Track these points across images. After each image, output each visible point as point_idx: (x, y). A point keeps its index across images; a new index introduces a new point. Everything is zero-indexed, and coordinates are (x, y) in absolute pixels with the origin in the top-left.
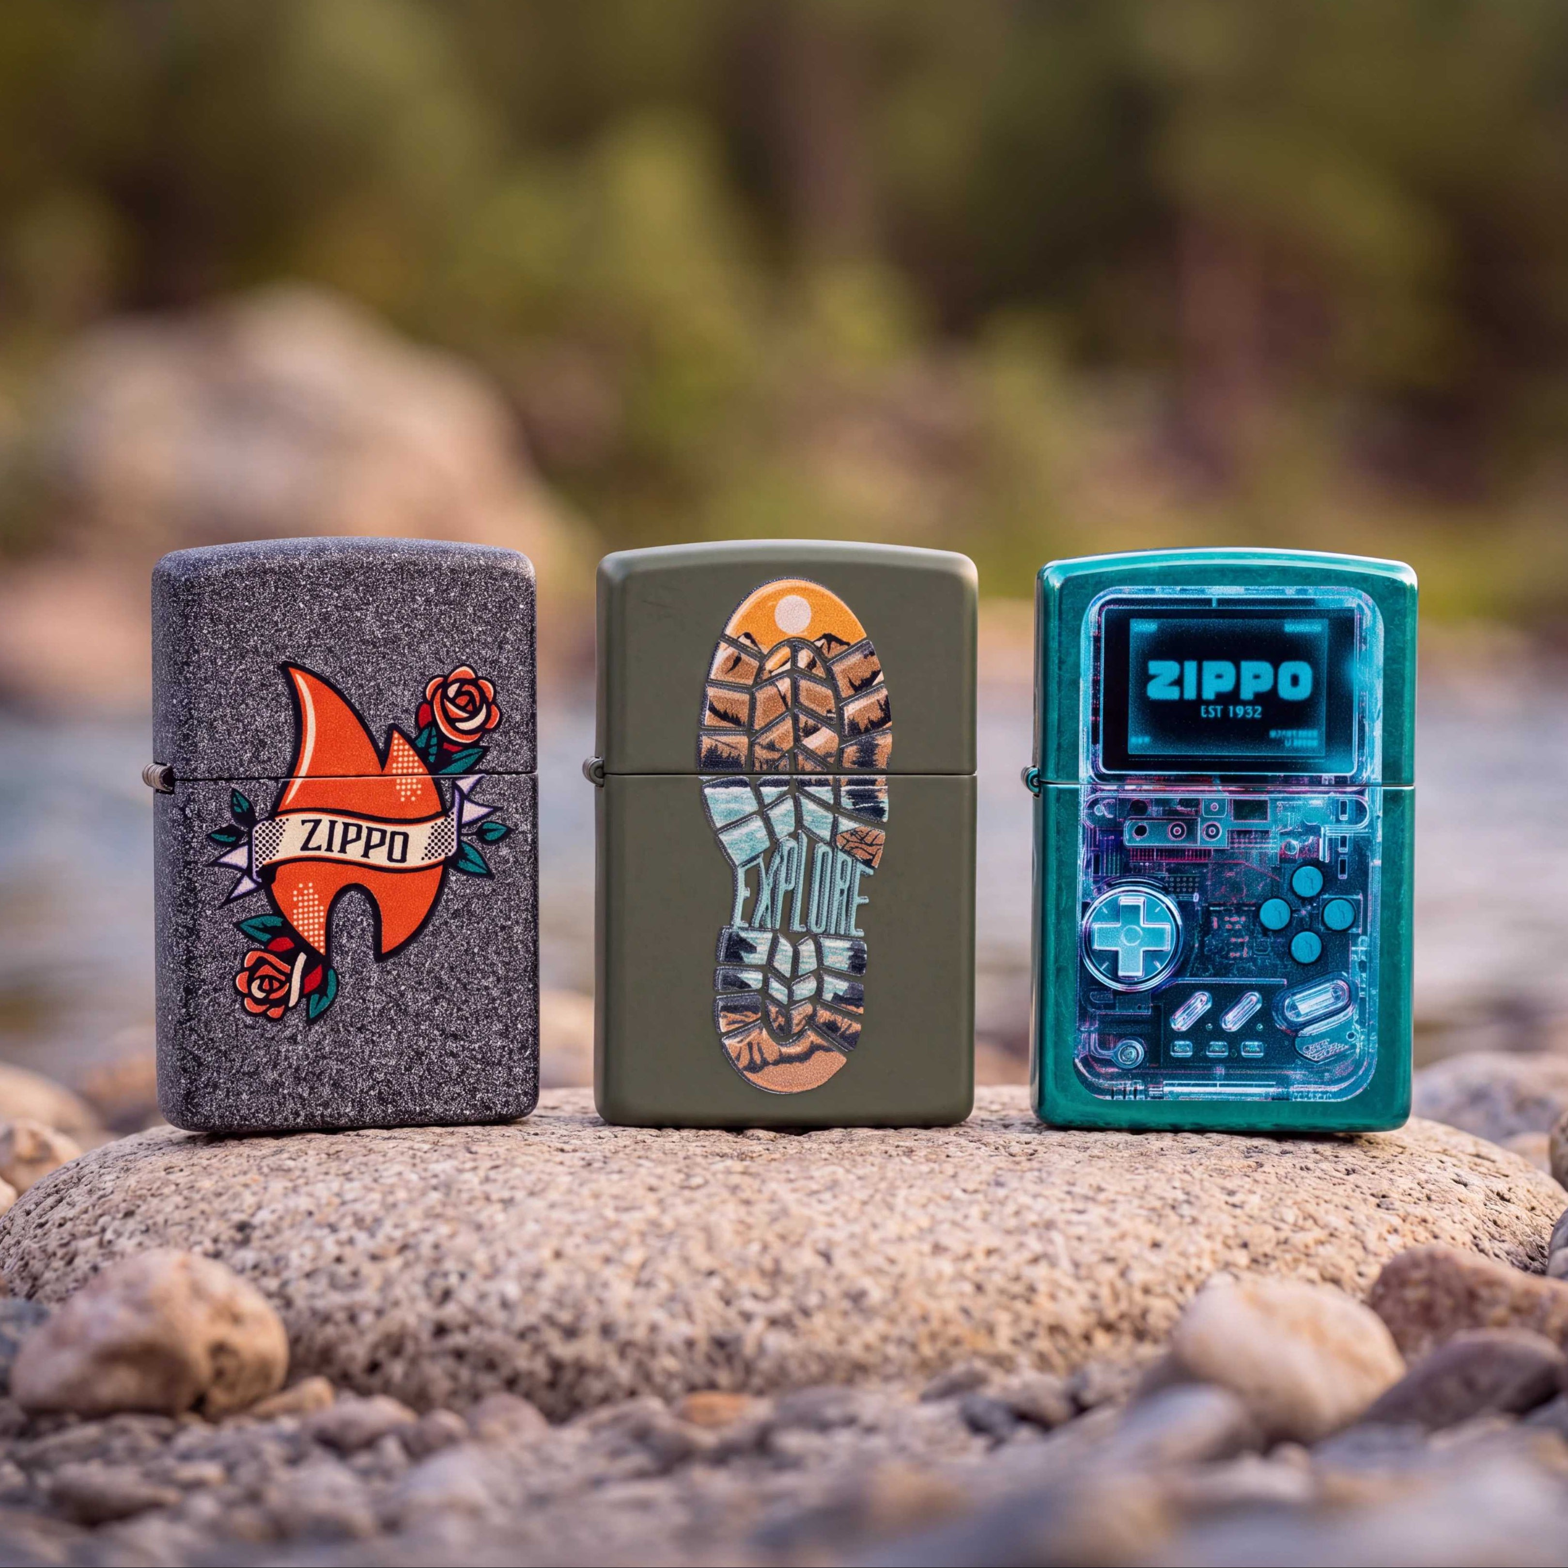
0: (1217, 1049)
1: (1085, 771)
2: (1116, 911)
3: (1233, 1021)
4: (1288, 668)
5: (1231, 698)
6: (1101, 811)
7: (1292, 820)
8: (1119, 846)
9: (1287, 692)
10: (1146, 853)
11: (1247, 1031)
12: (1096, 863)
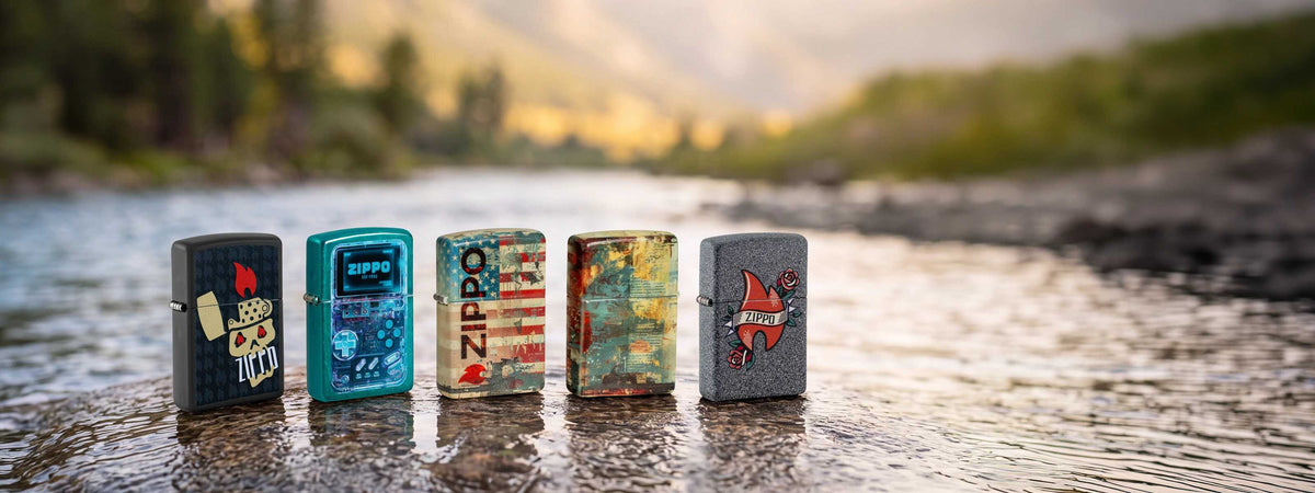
0: (368, 375)
1: (332, 297)
2: (341, 337)
3: (371, 367)
4: (384, 263)
5: (369, 273)
6: (337, 308)
7: (385, 306)
8: (341, 318)
9: (384, 270)
10: (348, 319)
11: (375, 369)
12: (335, 324)
